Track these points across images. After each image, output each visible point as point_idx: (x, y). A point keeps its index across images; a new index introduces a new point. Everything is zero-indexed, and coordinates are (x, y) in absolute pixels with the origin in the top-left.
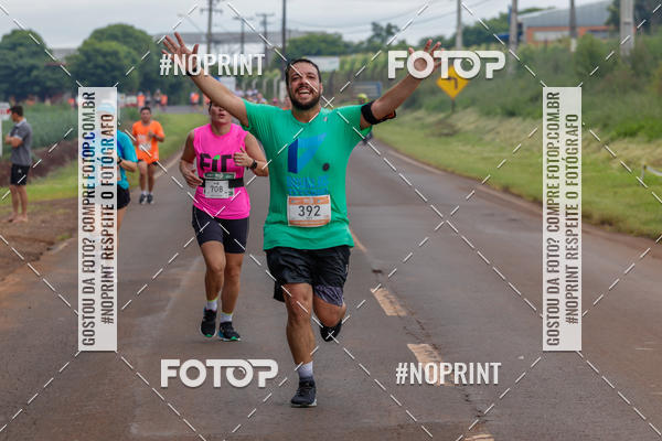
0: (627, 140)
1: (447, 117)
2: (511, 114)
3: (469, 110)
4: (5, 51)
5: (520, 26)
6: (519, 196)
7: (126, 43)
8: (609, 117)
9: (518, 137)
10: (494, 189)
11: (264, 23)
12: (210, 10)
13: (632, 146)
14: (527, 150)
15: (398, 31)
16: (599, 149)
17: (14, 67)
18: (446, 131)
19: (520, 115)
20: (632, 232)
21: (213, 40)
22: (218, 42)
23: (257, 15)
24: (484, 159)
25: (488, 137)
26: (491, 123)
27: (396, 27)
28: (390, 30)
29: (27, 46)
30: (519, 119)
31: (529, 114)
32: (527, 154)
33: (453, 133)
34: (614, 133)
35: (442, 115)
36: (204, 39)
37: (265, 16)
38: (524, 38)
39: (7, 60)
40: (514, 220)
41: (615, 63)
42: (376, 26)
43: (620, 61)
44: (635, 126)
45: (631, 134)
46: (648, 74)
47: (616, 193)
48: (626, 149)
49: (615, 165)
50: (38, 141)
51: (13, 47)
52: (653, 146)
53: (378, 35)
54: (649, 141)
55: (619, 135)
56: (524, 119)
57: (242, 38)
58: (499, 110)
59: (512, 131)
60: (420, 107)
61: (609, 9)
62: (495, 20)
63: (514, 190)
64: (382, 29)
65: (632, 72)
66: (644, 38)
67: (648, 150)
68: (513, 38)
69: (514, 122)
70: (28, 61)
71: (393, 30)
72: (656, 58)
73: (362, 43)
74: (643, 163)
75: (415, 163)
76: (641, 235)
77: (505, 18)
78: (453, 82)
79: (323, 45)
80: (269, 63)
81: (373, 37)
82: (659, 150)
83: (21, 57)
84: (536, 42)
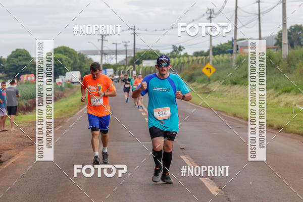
0: (286, 94)
1: (207, 85)
2: (235, 84)
3: (216, 82)
4: (14, 58)
5: (237, 46)
6: (240, 118)
7: (65, 55)
8: (278, 84)
9: (238, 94)
10: (229, 115)
11: (126, 46)
12: (102, 40)
13: (289, 96)
14: (242, 99)
15: (184, 49)
16: (274, 98)
17: (17, 65)
18: (206, 91)
19: (239, 84)
20: (292, 132)
21: (103, 53)
22: (105, 54)
23: (123, 42)
24: (224, 103)
25: (225, 94)
26: (226, 88)
27: (183, 47)
28: (180, 49)
29: (22, 56)
30: (239, 86)
31: (243, 84)
32: (243, 100)
33: (210, 92)
34: (281, 91)
35: (204, 85)
36: (99, 53)
37: (126, 42)
38: (239, 51)
39: (14, 62)
40: (240, 128)
41: (280, 61)
42: (174, 47)
43: (282, 60)
44: (290, 88)
45: (288, 91)
46: (295, 66)
47: (283, 116)
48: (286, 98)
49: (282, 104)
50: (29, 97)
51: (17, 57)
52: (298, 96)
53: (175, 51)
54: (296, 94)
55: (283, 92)
56: (241, 86)
57: (116, 52)
58: (229, 82)
59: (236, 91)
60: (194, 81)
61: (276, 39)
62: (226, 44)
63: (238, 116)
64: (177, 48)
65: (288, 65)
66: (292, 50)
67: (296, 98)
68: (235, 51)
69: (236, 87)
70: (23, 63)
71: (182, 48)
72: (298, 59)
73: (168, 54)
74: (294, 103)
75: (193, 104)
76: (296, 133)
77: (231, 43)
78: (209, 70)
79: (151, 55)
80: (128, 63)
81: (173, 51)
82: (301, 98)
83: (20, 61)
84: (244, 53)
